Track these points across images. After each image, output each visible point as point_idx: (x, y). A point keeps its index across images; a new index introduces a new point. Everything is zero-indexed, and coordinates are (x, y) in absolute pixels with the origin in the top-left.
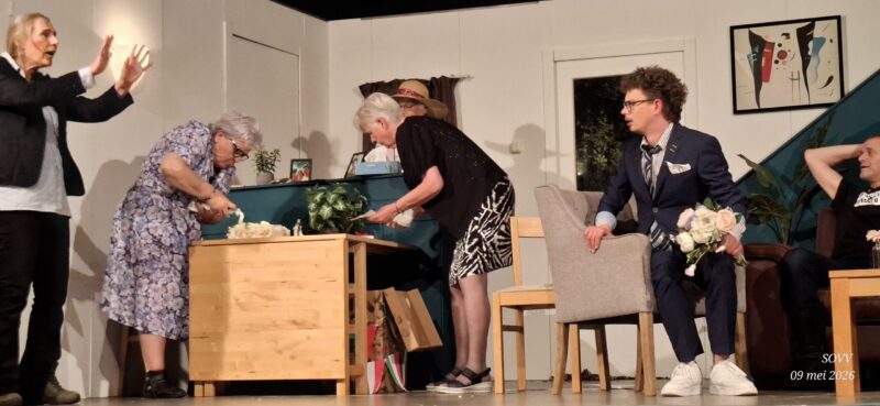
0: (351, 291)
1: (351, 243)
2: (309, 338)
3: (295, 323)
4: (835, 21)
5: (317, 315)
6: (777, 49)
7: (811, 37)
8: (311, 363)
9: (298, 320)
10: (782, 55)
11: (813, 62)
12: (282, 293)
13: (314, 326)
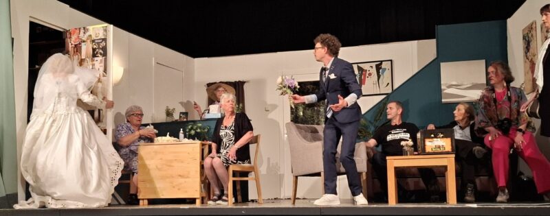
1: (203, 145)
2: (185, 182)
4: (390, 62)
5: (189, 173)
6: (368, 72)
7: (381, 68)
8: (186, 192)
9: (181, 174)
10: (370, 74)
11: (381, 77)
12: (175, 164)
13: (188, 177)
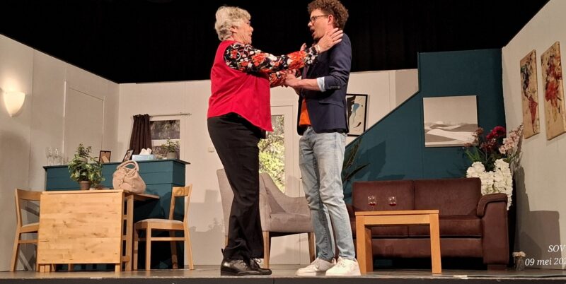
0: (125, 219)
2: (102, 242)
3: (95, 234)
4: (364, 97)
5: (107, 231)
7: (353, 103)
8: (102, 255)
9: (97, 233)
12: (88, 219)
13: (105, 236)
